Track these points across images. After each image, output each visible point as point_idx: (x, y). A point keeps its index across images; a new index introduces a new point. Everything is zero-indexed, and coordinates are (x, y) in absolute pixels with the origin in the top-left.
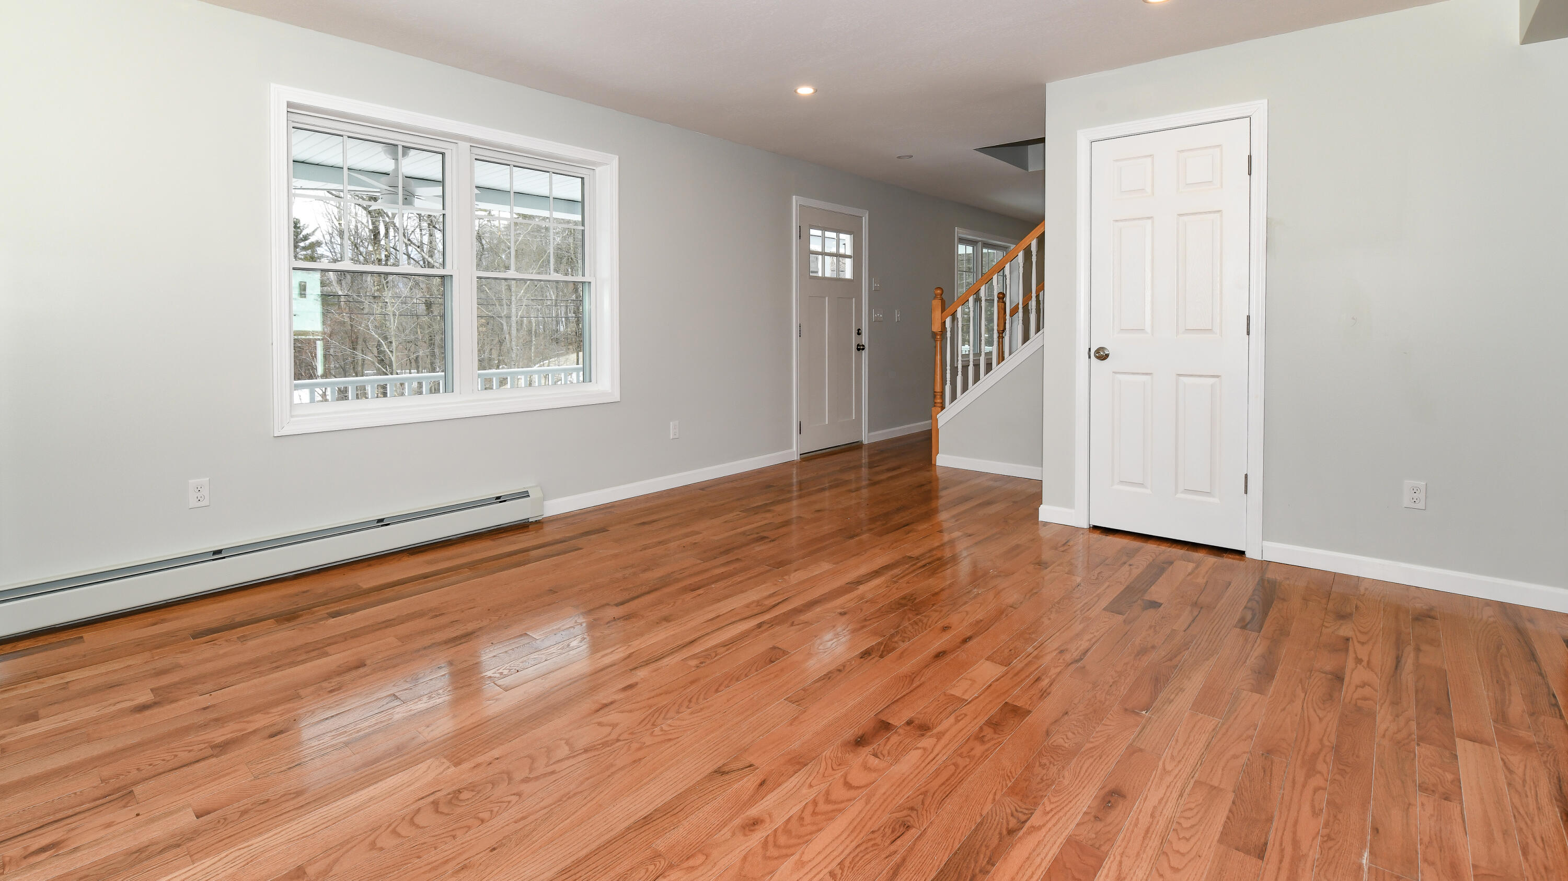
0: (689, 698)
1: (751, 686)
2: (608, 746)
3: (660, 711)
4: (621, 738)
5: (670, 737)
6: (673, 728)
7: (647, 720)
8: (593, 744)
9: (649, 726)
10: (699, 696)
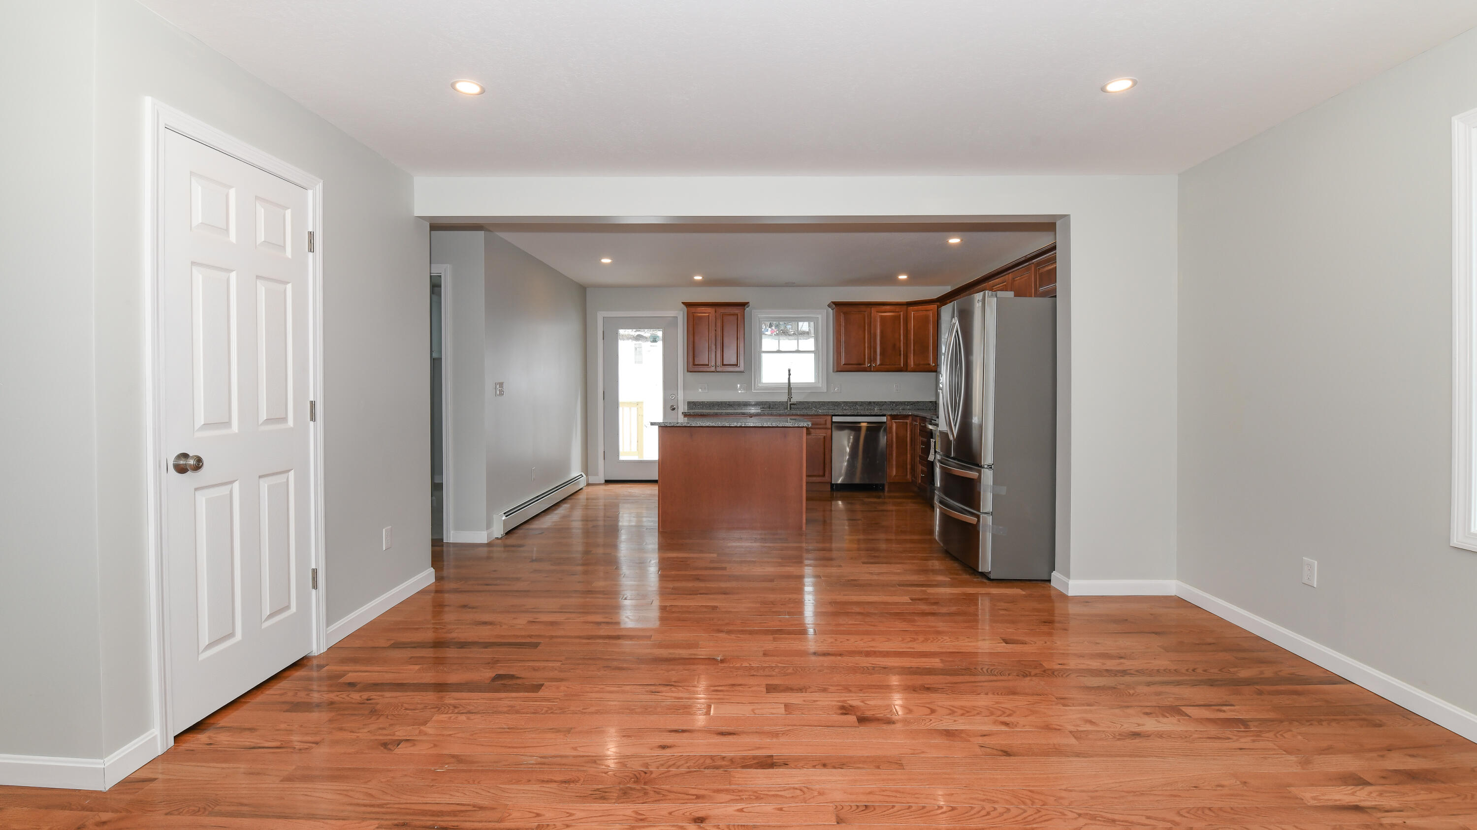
0: (987, 817)
1: (916, 796)
2: (1090, 814)
3: (1024, 821)
4: (1076, 816)
5: (1029, 794)
6: (1022, 799)
7: (1041, 819)
8: (1105, 824)
9: (1043, 812)
10: (975, 814)
